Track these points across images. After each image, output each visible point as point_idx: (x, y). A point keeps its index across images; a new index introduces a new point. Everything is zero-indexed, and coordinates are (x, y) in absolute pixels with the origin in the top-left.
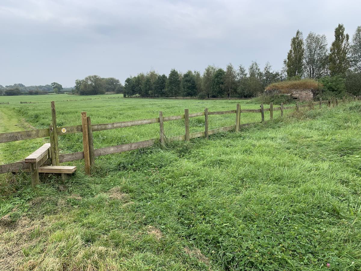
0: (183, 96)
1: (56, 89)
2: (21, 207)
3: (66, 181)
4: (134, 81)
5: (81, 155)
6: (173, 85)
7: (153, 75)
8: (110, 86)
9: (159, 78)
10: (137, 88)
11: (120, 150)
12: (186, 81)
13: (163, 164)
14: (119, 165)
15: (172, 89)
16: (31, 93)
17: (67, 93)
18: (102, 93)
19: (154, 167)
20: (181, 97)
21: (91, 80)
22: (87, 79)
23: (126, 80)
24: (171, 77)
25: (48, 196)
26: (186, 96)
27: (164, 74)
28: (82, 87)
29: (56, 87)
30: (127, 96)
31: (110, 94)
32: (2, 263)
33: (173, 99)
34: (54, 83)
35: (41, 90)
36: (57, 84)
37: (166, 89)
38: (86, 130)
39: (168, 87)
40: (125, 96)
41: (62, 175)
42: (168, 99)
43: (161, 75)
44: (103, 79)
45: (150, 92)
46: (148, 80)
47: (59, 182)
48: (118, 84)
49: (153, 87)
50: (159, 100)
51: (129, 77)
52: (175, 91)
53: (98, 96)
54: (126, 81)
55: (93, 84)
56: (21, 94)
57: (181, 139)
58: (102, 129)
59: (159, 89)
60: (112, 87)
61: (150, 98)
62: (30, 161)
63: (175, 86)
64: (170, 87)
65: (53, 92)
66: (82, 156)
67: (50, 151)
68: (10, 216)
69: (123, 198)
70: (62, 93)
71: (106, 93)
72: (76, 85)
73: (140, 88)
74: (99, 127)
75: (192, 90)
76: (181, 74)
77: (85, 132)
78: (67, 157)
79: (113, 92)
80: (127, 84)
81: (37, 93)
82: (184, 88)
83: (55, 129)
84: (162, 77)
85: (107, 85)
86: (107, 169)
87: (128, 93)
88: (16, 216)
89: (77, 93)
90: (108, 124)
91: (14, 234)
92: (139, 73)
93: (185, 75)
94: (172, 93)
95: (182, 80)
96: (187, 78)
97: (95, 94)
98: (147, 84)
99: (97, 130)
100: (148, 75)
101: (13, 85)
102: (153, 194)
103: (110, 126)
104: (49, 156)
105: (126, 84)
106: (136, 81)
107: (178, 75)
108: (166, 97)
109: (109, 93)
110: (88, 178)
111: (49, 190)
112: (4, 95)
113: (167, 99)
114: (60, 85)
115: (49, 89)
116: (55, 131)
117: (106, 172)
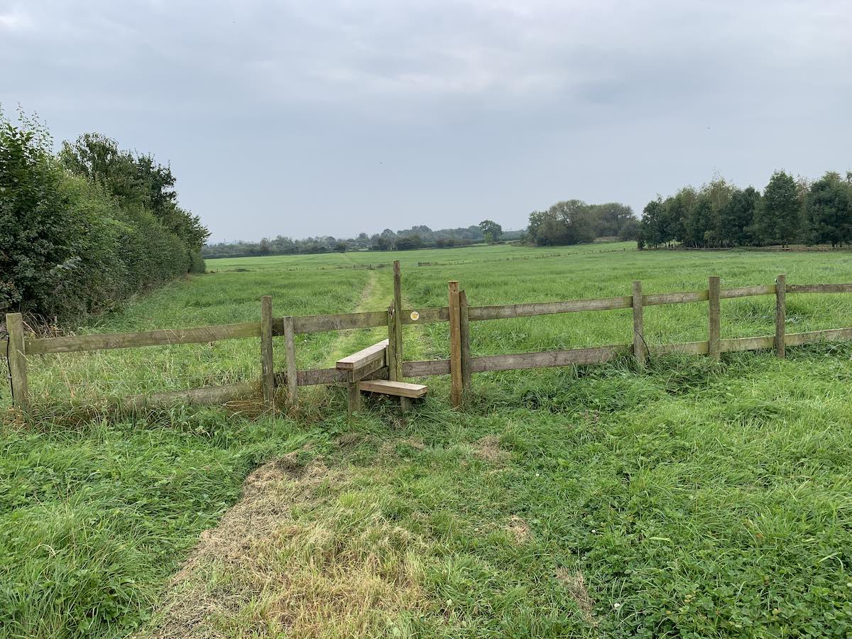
0: (806, 243)
1: (489, 235)
2: (318, 445)
3: (406, 412)
4: (668, 209)
5: (445, 366)
6: (777, 213)
7: (718, 190)
8: (607, 225)
9: (734, 197)
10: (673, 225)
11: (529, 363)
12: (820, 201)
13: (620, 404)
14: (526, 396)
15: (772, 225)
16: (441, 245)
17: (510, 243)
18: (588, 240)
19: (597, 407)
20: (801, 247)
21: (563, 211)
22: (554, 209)
23: (646, 206)
24: (771, 193)
25: (369, 434)
26: (817, 243)
27: (751, 186)
28: (543, 228)
29: (490, 230)
30: (646, 247)
31: (607, 243)
32: (260, 521)
33: (775, 251)
34: (485, 222)
35: (459, 238)
36: (491, 223)
37: (756, 226)
38: (456, 317)
39: (761, 221)
40: (641, 247)
41: (402, 399)
42: (760, 250)
43: (743, 188)
44: (592, 207)
45: (707, 234)
46: (704, 204)
47: (396, 412)
48: (628, 217)
49: (717, 222)
50: (732, 255)
51: (655, 200)
52: (783, 230)
53: (576, 247)
54: (647, 210)
55: (568, 220)
56: (424, 247)
57: (696, 350)
58: (490, 317)
59: (735, 225)
60: (612, 225)
61: (706, 250)
62: (344, 366)
63: (783, 217)
64: (766, 220)
65: (483, 242)
66: (447, 368)
67: (387, 353)
68: (297, 456)
69: (499, 458)
70: (501, 243)
71: (598, 240)
72: (530, 224)
73: (682, 224)
74: (485, 312)
75: (837, 227)
76: (804, 184)
77: (454, 321)
78: (418, 367)
79: (613, 238)
80: (649, 216)
81: (451, 245)
82: (811, 220)
83: (398, 313)
84: (744, 195)
85: (600, 222)
86: (497, 400)
87: (649, 239)
88: (305, 456)
89: (533, 242)
90: (503, 307)
91: (293, 484)
92: (682, 189)
93: (815, 185)
94: (772, 235)
95: (806, 199)
96: (822, 193)
97: (570, 244)
98: (700, 214)
99: (481, 318)
100: (705, 191)
101: (410, 228)
102: (561, 461)
103: (508, 312)
104: (385, 362)
105: (645, 217)
106: (672, 209)
107: (793, 187)
108: (754, 245)
109: (602, 239)
110: (448, 412)
111: (372, 423)
112: (394, 249)
113: (756, 250)
114: (497, 225)
115: (476, 236)
116: (398, 316)
117: (492, 407)
